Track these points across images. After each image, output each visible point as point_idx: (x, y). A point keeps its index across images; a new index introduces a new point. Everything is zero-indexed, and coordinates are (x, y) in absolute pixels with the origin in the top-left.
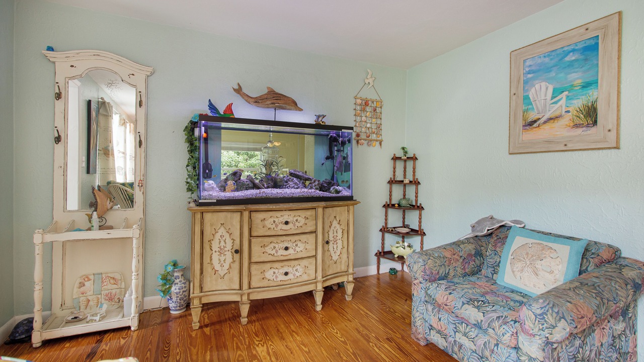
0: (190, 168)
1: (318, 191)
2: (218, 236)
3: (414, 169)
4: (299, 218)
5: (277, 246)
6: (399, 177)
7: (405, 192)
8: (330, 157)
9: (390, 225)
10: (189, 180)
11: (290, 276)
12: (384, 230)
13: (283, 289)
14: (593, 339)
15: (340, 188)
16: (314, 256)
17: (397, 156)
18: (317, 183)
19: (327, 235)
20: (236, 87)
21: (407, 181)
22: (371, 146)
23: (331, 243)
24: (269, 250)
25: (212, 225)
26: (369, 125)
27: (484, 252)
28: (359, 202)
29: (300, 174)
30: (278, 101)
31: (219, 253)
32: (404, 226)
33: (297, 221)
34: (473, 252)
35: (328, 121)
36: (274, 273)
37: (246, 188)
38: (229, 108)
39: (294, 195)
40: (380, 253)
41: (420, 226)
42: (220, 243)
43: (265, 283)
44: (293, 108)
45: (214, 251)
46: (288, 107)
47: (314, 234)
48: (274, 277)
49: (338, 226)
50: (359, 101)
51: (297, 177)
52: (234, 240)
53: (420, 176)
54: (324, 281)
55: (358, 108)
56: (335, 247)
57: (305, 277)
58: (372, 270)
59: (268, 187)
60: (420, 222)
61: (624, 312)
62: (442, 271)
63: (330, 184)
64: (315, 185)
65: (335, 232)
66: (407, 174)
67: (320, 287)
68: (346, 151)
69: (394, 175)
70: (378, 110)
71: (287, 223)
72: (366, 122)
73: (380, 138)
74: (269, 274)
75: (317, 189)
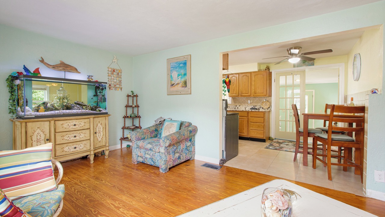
0: (11, 101)
1: (90, 111)
2: (36, 134)
3: (137, 100)
4: (81, 123)
5: (70, 136)
6: (130, 104)
7: (133, 111)
8: (96, 95)
9: (126, 126)
10: (11, 107)
11: (77, 149)
12: (124, 128)
13: (74, 155)
14: (180, 147)
15: (101, 109)
16: (89, 139)
17: (129, 95)
18: (89, 107)
19: (95, 130)
20: (41, 59)
21: (134, 106)
22: (117, 91)
23: (97, 134)
24: (65, 138)
25: (32, 128)
26: (115, 81)
27: (158, 129)
28: (111, 115)
29: (81, 103)
30: (67, 68)
31: (37, 142)
32: (133, 126)
33: (80, 124)
34: (154, 130)
35: (94, 79)
36: (69, 148)
37: (51, 110)
38: (37, 71)
39: (78, 113)
40: (122, 138)
41: (139, 125)
42: (37, 137)
43: (64, 153)
44: (75, 72)
45: (33, 141)
46: (73, 71)
47: (89, 130)
48: (69, 150)
49: (101, 126)
50: (110, 70)
51: (79, 104)
52: (46, 135)
53: (139, 103)
54: (94, 150)
55: (110, 73)
56: (99, 135)
57: (85, 149)
58: (119, 147)
59: (63, 110)
60: (140, 123)
61: (190, 140)
62: (143, 137)
63: (96, 107)
64: (89, 108)
65: (99, 128)
66: (134, 102)
67: (92, 153)
68: (104, 93)
69: (128, 103)
70: (120, 74)
71: (75, 125)
72: (114, 79)
73: (121, 87)
74: (66, 149)
75: (90, 110)
